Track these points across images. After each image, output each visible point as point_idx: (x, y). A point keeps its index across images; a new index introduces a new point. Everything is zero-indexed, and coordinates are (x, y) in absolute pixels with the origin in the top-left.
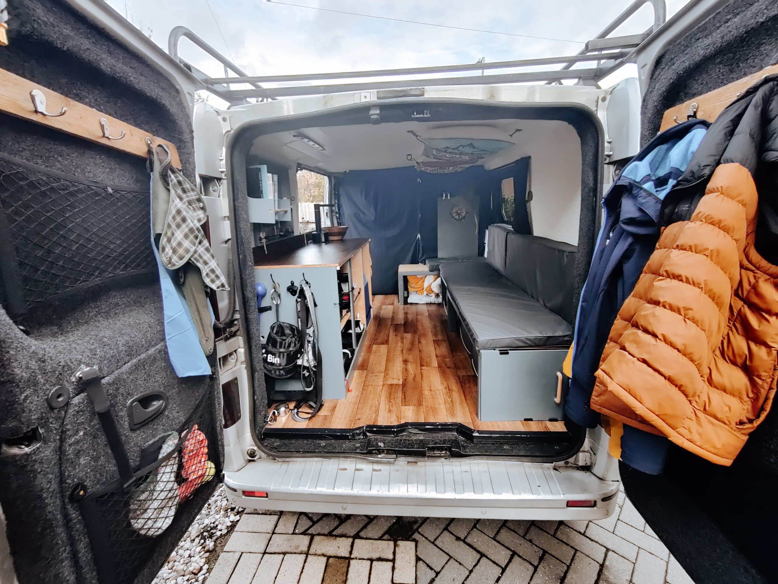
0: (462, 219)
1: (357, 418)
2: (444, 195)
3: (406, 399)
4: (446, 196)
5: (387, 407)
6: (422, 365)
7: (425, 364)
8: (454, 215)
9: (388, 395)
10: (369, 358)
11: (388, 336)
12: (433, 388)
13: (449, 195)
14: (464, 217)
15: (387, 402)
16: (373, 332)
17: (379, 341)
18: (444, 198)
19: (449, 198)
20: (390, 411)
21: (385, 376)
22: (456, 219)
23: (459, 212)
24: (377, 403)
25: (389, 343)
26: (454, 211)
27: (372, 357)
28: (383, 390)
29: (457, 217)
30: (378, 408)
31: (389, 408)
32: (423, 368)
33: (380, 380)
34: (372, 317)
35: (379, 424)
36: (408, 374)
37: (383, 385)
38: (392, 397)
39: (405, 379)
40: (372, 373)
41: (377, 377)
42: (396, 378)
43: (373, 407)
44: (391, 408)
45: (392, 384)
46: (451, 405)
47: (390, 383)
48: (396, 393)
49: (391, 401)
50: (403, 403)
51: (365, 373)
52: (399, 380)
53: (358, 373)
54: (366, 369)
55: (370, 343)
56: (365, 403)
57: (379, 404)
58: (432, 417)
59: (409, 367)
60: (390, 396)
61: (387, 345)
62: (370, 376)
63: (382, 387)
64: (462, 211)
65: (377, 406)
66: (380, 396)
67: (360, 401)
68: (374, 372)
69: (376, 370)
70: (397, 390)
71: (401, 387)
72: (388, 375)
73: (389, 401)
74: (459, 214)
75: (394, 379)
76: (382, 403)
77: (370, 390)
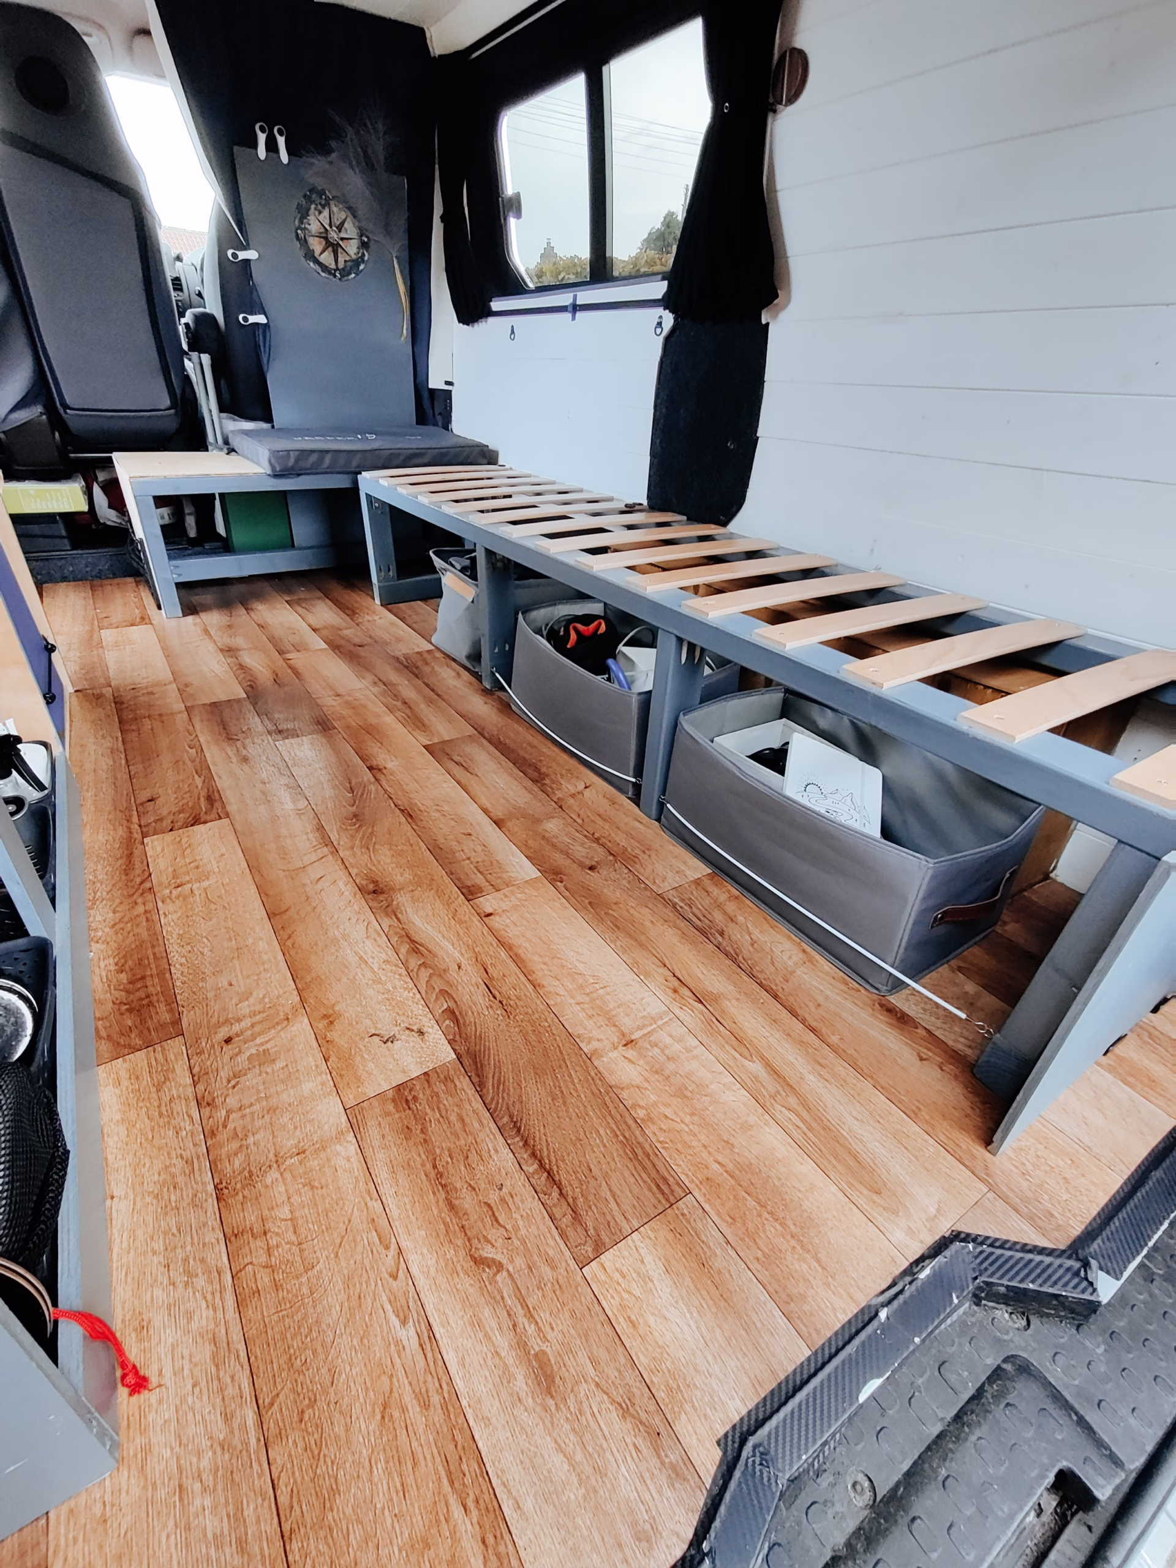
0: (345, 273)
2: (262, 138)
4: (272, 146)
5: (503, 1342)
6: (470, 893)
7: (479, 879)
8: (316, 245)
9: (435, 1201)
10: (156, 938)
11: (204, 769)
12: (627, 1023)
13: (281, 141)
14: (357, 262)
15: (467, 1284)
16: (106, 762)
17: (168, 803)
18: (262, 152)
19: (284, 157)
20: (545, 1377)
21: (323, 1042)
22: (324, 268)
23: (333, 235)
24: (408, 1335)
25: (232, 808)
26: (314, 225)
27: (170, 918)
28: (382, 1172)
29: (327, 258)
30: (452, 1402)
31: (521, 1344)
32: (488, 903)
33: (308, 1086)
34: (69, 689)
36: (441, 973)
37: (355, 1117)
38: (467, 1201)
39: (452, 1014)
40: (228, 1041)
41: (280, 1064)
42: (395, 1030)
43: (404, 1410)
44: (536, 1345)
45: (399, 1088)
46: (792, 1101)
47: (385, 1086)
48: (473, 1157)
49: (488, 1252)
50: (570, 1232)
51: (176, 1045)
52: (421, 1033)
53: (125, 1083)
54: (166, 1017)
55: (121, 832)
56: (313, 1403)
57: (429, 1337)
58: (804, 1266)
59: (418, 922)
60: (452, 1207)
61: (225, 821)
62: (223, 1074)
63: (353, 1148)
64: (343, 235)
65: (432, 1384)
66: (387, 1248)
67: (265, 1399)
68: (236, 1028)
69: (245, 1008)
70: (458, 1126)
71: (464, 1084)
72: (337, 1026)
73: (479, 1261)
74: (334, 247)
75: (392, 1039)
76: (445, 1322)
77: (285, 1212)
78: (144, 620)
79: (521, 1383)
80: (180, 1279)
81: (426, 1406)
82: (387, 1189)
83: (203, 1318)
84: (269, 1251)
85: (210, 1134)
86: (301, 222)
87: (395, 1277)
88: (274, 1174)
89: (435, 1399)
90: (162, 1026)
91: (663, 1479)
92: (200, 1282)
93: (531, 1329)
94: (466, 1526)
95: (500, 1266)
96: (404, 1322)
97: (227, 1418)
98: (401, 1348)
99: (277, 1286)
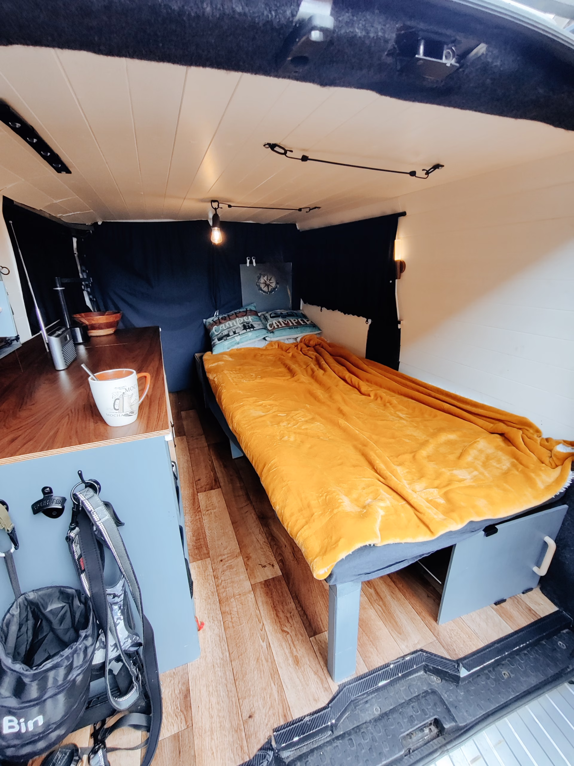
0: (271, 292)
1: (246, 715)
2: (248, 261)
3: (308, 613)
4: (251, 262)
5: (287, 651)
8: (262, 286)
9: (273, 615)
10: (202, 527)
11: (213, 469)
13: (254, 261)
14: (274, 289)
15: (279, 636)
17: (204, 481)
18: (248, 265)
19: (254, 264)
20: (297, 661)
21: (246, 565)
22: (264, 292)
23: (268, 282)
24: (264, 645)
25: (223, 485)
26: (262, 281)
27: (206, 521)
28: (260, 604)
29: (265, 289)
30: (273, 662)
31: (291, 652)
33: (242, 577)
35: (296, 716)
36: (280, 548)
37: (254, 587)
38: (281, 615)
39: (282, 562)
40: (221, 561)
41: (234, 570)
42: (266, 564)
43: (262, 661)
44: (295, 653)
45: (265, 581)
46: (381, 603)
47: (262, 580)
48: (284, 603)
49: (286, 629)
50: (308, 628)
51: (208, 560)
52: (273, 566)
53: (197, 569)
54: (206, 552)
55: (191, 490)
56: (241, 655)
57: (269, 647)
59: (275, 530)
60: (277, 616)
61: (220, 489)
62: (220, 570)
63: (253, 596)
64: (271, 282)
65: (269, 657)
66: (260, 623)
67: (231, 652)
68: (224, 557)
69: (226, 552)
70: (281, 594)
71: (283, 582)
72: (250, 560)
73: (283, 631)
74: (268, 286)
75: (265, 566)
76: (273, 644)
77: (235, 609)
79: (291, 661)
80: (212, 621)
81: (267, 661)
82: (261, 608)
83: (217, 631)
84: (232, 618)
85: (217, 586)
86: (258, 280)
87: (262, 631)
88: (233, 600)
89: (270, 660)
90: (204, 554)
91: (322, 690)
92: (216, 622)
93: (294, 650)
94: (275, 689)
95: (288, 633)
96: (263, 641)
97: (223, 654)
98: (262, 647)
99: (233, 627)
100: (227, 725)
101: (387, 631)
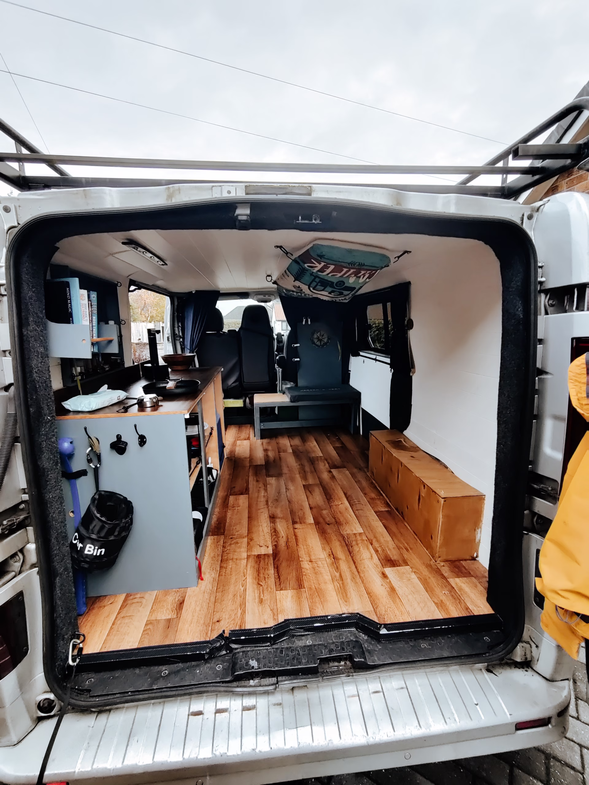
0: (323, 346)
1: (215, 619)
2: (304, 320)
3: (281, 578)
4: (307, 321)
5: (257, 595)
6: (294, 522)
7: (298, 520)
8: (316, 341)
9: (256, 574)
10: (226, 516)
11: (247, 482)
12: (313, 558)
13: (309, 320)
14: (326, 344)
15: (255, 586)
16: (227, 477)
17: (237, 489)
18: (304, 323)
19: (309, 323)
20: (261, 601)
21: (248, 543)
22: (317, 345)
23: (321, 338)
24: (242, 589)
25: (250, 492)
26: (315, 336)
27: (229, 514)
28: (249, 567)
29: (318, 343)
30: (244, 599)
31: (260, 596)
32: (297, 526)
33: (242, 550)
34: (226, 457)
35: (248, 627)
36: (278, 537)
37: (248, 557)
38: (262, 575)
39: (276, 546)
40: (232, 538)
41: (239, 545)
42: (263, 545)
43: (237, 596)
44: (262, 597)
45: (258, 555)
46: (341, 582)
47: (256, 554)
48: (267, 569)
49: (261, 583)
50: (277, 586)
51: (223, 537)
52: (268, 547)
53: (212, 540)
54: (222, 531)
55: (226, 493)
56: (225, 591)
57: (245, 590)
58: (319, 606)
59: (279, 526)
60: (258, 575)
61: (247, 495)
62: (229, 544)
63: (246, 561)
64: (323, 337)
65: (243, 595)
66: (244, 577)
67: (218, 588)
68: (234, 537)
69: (236, 534)
70: (266, 564)
71: (272, 558)
72: (252, 541)
73: (259, 584)
74: (320, 340)
75: (261, 547)
76: (249, 589)
77: (231, 567)
78: (248, 438)
79: (257, 600)
81: (241, 597)
82: (249, 569)
83: (213, 575)
84: (226, 571)
85: (223, 552)
86: (312, 336)
87: (244, 581)
88: (231, 561)
89: (242, 597)
91: (272, 619)
92: (214, 571)
93: (262, 595)
94: (240, 612)
95: (262, 586)
96: (242, 587)
97: (212, 588)
98: (240, 589)
99: (225, 575)
100: (202, 622)
101: (337, 598)
